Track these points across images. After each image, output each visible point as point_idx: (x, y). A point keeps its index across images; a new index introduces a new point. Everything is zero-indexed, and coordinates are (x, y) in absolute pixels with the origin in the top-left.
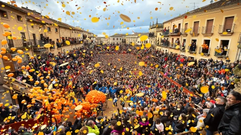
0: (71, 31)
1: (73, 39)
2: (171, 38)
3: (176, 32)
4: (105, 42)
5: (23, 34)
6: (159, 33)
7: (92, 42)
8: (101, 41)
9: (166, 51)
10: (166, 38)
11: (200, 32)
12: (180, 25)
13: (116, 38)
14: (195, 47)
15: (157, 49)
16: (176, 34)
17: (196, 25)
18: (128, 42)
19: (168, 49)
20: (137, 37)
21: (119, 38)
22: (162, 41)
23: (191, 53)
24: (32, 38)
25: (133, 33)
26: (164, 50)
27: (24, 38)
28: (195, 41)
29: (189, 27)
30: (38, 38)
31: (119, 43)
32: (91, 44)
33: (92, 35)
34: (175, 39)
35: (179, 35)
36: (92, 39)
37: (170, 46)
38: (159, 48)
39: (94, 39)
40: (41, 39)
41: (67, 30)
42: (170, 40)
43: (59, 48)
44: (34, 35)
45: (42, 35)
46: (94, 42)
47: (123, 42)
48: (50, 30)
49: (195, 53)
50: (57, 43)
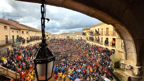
0: (36, 32)
1: (37, 37)
2: (95, 36)
3: (97, 33)
4: (57, 38)
5: (7, 36)
6: (88, 33)
7: (49, 38)
8: (54, 37)
9: (92, 44)
10: (92, 36)
11: (110, 33)
12: (99, 29)
13: (63, 35)
14: (108, 42)
15: (87, 42)
16: (97, 34)
17: (107, 30)
18: (70, 38)
19: (93, 43)
20: (76, 34)
21: (65, 35)
22: (90, 38)
23: (106, 46)
24: (12, 38)
25: (74, 32)
26: (91, 43)
27: (7, 39)
28: (107, 38)
29: (103, 31)
30: (15, 38)
31: (65, 38)
32: (48, 39)
33: (49, 34)
34: (97, 37)
35: (99, 35)
36: (49, 36)
37: (94, 41)
38: (89, 42)
39: (50, 36)
40: (18, 38)
41: (34, 32)
42: (94, 37)
43: (28, 43)
44: (13, 36)
45: (18, 36)
46: (50, 38)
47: (67, 37)
48: (23, 33)
49: (108, 46)
50: (27, 40)
